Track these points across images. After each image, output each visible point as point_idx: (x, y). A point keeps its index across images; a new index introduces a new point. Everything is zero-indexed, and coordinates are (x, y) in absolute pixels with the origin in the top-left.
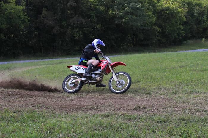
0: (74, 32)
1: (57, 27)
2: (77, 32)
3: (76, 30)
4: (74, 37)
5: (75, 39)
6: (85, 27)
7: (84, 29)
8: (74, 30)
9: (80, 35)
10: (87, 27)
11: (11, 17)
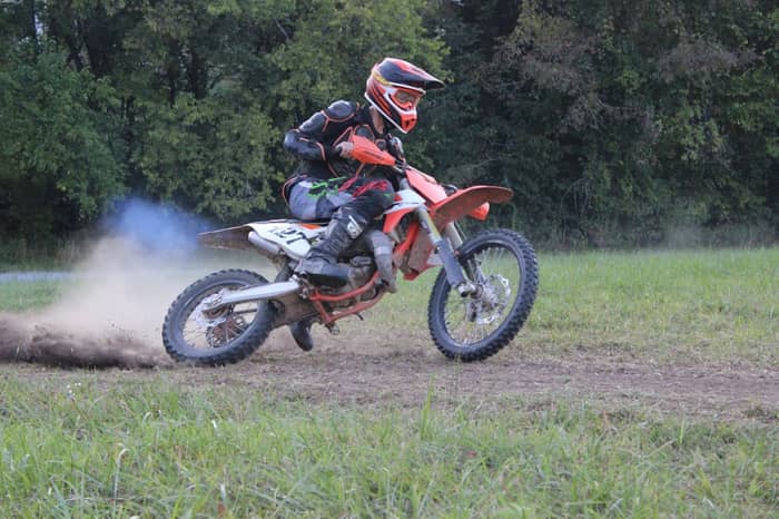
0: (682, 121)
1: (592, 95)
2: (695, 121)
3: (692, 115)
4: (680, 150)
5: (684, 158)
6: (743, 99)
7: (737, 105)
8: (681, 114)
9: (709, 138)
10: (755, 97)
11: (359, 42)
